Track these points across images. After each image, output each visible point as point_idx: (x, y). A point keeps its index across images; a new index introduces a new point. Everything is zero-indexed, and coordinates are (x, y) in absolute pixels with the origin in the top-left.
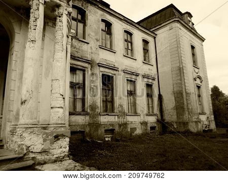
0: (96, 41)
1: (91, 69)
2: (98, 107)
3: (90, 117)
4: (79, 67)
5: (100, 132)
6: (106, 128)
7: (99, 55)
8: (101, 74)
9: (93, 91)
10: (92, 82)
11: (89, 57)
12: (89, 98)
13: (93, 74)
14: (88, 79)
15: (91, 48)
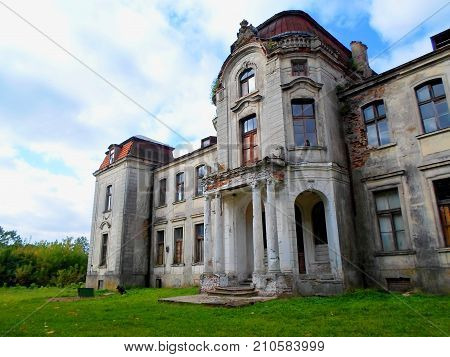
0: (408, 132)
1: (407, 183)
2: (432, 240)
4: (386, 187)
5: (441, 280)
7: (418, 152)
8: (430, 183)
9: (417, 214)
10: (413, 201)
11: (401, 166)
12: (411, 227)
13: (412, 189)
14: (404, 200)
15: (402, 150)
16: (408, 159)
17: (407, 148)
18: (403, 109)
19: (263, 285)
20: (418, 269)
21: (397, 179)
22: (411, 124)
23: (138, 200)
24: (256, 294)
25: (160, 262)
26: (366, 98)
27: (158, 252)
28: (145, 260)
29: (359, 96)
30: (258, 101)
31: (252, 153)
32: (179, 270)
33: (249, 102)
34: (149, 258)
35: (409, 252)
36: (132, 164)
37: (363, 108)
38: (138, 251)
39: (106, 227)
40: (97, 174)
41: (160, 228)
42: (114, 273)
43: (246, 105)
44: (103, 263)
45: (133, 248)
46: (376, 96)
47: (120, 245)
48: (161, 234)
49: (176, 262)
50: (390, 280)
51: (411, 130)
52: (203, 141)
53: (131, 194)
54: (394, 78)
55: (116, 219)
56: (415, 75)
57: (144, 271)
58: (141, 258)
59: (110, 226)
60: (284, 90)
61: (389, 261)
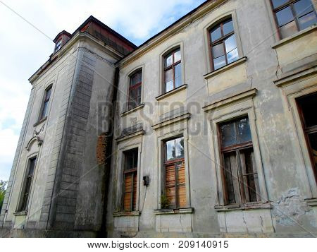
27: (124, 186)
28: (98, 203)
34: (105, 200)
36: (87, 45)
38: (88, 184)
39: (36, 143)
41: (129, 145)
42: (38, 226)
44: (23, 207)
45: (77, 176)
47: (53, 171)
53: (82, 87)
58: (93, 198)
59: (40, 142)
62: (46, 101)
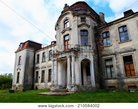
0: (116, 41)
1: (115, 57)
2: (122, 75)
3: (118, 80)
4: (109, 58)
5: (124, 87)
6: (129, 85)
7: (119, 48)
8: (122, 57)
9: (118, 67)
10: (117, 63)
11: (113, 52)
12: (116, 71)
13: (117, 59)
14: (114, 62)
15: (114, 47)
16: (116, 50)
17: (116, 46)
18: (114, 34)
19: (70, 89)
20: (118, 83)
21: (112, 56)
22: (117, 39)
23: (30, 61)
24: (68, 92)
25: (37, 81)
26: (103, 30)
27: (36, 78)
28: (32, 81)
29: (101, 30)
30: (70, 30)
31: (68, 47)
32: (43, 84)
33: (67, 30)
35: (115, 78)
36: (28, 49)
37: (103, 34)
38: (30, 78)
39: (19, 70)
40: (16, 52)
41: (37, 70)
42: (22, 85)
43: (66, 31)
44: (18, 82)
45: (28, 77)
46: (106, 30)
48: (37, 72)
49: (42, 81)
50: (109, 87)
51: (117, 41)
52: (52, 42)
54: (112, 24)
55: (22, 67)
56: (118, 24)
57: (31, 84)
59: (20, 70)
60: (78, 27)
61: (109, 81)
62: (20, 59)
